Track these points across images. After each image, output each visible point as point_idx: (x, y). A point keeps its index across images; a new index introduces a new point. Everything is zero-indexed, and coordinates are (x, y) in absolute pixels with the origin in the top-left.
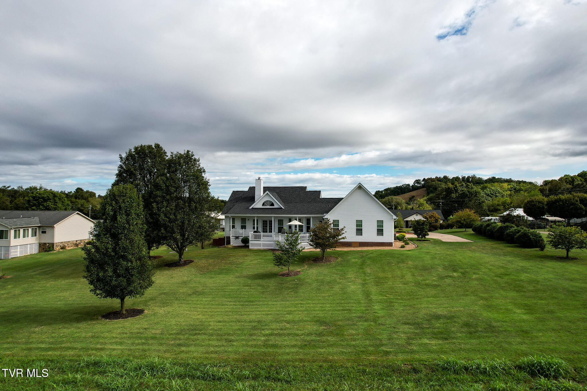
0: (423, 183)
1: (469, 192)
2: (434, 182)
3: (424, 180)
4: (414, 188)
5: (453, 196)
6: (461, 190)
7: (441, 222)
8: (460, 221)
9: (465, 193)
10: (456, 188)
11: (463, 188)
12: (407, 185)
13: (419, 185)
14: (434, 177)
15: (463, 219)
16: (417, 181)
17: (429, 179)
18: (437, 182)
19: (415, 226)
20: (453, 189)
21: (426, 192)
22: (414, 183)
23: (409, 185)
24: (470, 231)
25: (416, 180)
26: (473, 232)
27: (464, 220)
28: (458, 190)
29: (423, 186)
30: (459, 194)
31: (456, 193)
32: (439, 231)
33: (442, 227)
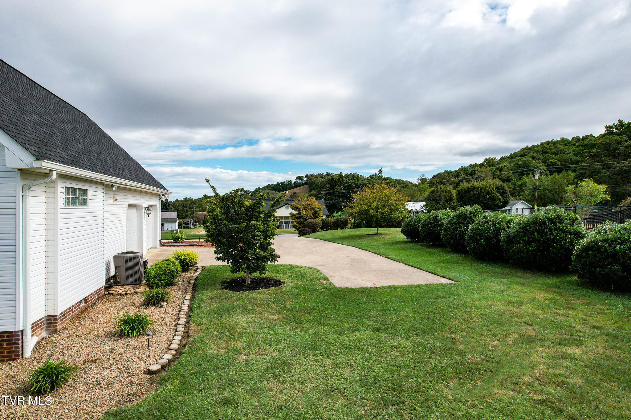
0: (305, 179)
1: (355, 184)
2: (317, 179)
3: (306, 176)
4: (296, 185)
5: (338, 189)
6: (347, 182)
7: (324, 217)
8: (369, 211)
9: (351, 185)
10: (341, 180)
11: (348, 179)
12: (289, 181)
13: (301, 182)
14: (316, 173)
15: (373, 205)
16: (300, 178)
17: (312, 175)
18: (319, 178)
19: (216, 220)
20: (338, 181)
21: (308, 189)
22: (296, 179)
23: (290, 182)
24: (397, 234)
25: (298, 176)
26: (403, 237)
27: (377, 208)
28: (342, 182)
29: (306, 183)
30: (344, 187)
31: (341, 185)
32: (321, 233)
33: (325, 227)
